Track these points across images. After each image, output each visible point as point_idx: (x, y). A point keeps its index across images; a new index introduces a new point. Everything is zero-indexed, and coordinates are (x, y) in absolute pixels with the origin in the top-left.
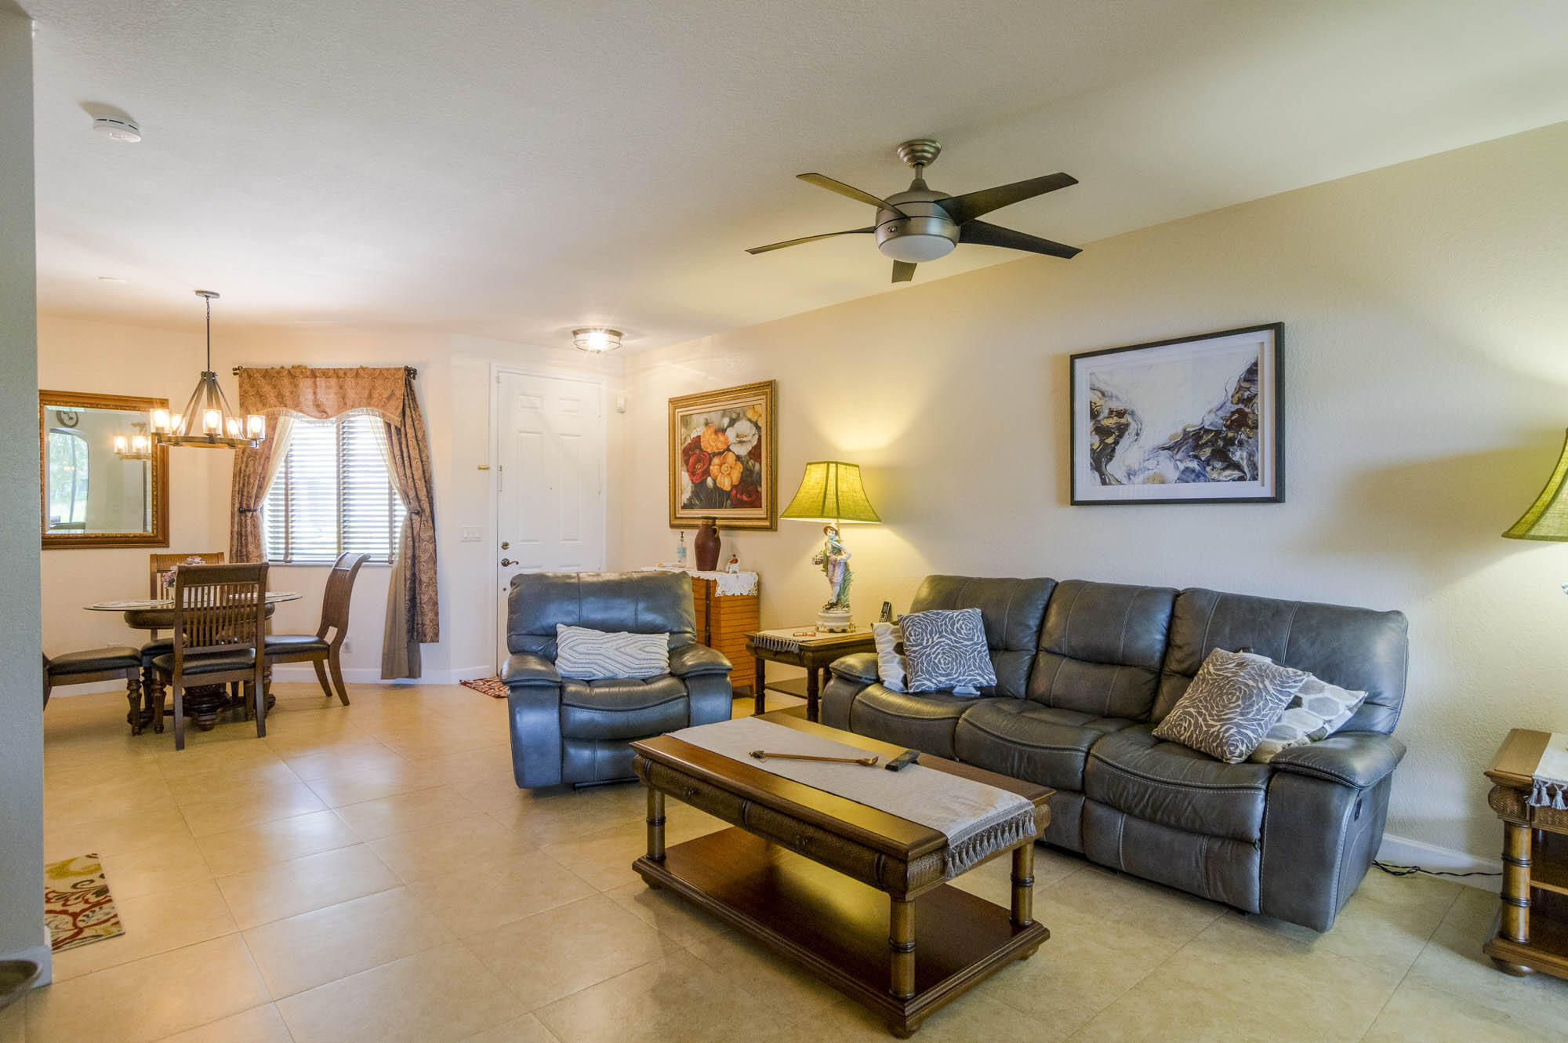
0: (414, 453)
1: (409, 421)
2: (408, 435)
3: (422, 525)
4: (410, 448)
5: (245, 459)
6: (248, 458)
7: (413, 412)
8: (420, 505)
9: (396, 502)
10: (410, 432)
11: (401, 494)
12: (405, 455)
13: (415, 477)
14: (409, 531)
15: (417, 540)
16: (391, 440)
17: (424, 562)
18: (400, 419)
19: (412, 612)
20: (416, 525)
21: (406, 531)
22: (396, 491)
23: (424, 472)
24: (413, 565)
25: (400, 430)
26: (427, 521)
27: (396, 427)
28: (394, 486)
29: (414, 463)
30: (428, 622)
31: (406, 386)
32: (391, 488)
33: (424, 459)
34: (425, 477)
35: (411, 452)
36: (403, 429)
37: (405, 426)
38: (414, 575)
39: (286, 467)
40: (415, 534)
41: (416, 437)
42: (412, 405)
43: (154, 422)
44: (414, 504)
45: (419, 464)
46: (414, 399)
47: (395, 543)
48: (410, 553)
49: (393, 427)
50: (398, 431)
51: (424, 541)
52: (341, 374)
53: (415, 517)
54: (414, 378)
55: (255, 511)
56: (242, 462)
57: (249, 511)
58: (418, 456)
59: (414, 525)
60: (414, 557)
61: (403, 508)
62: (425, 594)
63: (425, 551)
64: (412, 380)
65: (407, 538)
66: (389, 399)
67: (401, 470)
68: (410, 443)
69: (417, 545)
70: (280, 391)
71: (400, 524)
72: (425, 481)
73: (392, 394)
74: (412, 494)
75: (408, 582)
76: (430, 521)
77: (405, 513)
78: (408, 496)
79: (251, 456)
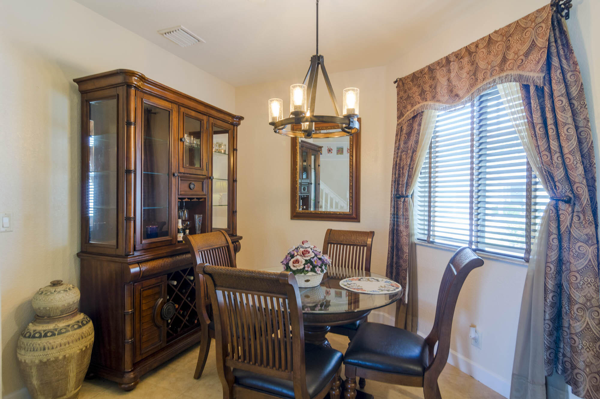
0: (565, 117)
1: (556, 75)
2: (556, 94)
3: (575, 219)
4: (558, 111)
5: (399, 154)
6: (402, 153)
7: (564, 61)
8: (572, 190)
9: (538, 186)
10: (558, 89)
11: (543, 176)
12: (550, 121)
13: (566, 151)
14: (554, 225)
15: (565, 238)
16: (529, 104)
17: (578, 272)
18: (542, 75)
19: (554, 338)
20: (566, 219)
21: (549, 225)
22: (537, 173)
23: (580, 142)
24: (559, 272)
25: (542, 89)
26: (583, 212)
27: (537, 87)
28: (534, 168)
29: (563, 132)
30: (581, 365)
31: (554, 30)
32: (529, 170)
33: (581, 124)
34: (581, 150)
35: (558, 117)
36: (546, 89)
37: (550, 84)
38: (559, 286)
39: (430, 158)
40: (563, 229)
41: (568, 94)
42: (561, 52)
43: (272, 114)
44: (563, 189)
45: (572, 131)
46: (567, 45)
47: (535, 231)
48: (554, 256)
49: (532, 89)
50: (540, 90)
51: (578, 240)
52: (473, 49)
53: (562, 206)
54: (567, 16)
55: (407, 196)
56: (398, 156)
57: (403, 197)
58: (570, 120)
59: (562, 218)
60: (560, 261)
61: (545, 193)
62: (576, 320)
63: (579, 256)
64: (563, 20)
65: (549, 234)
66: (527, 54)
67: (542, 143)
68: (558, 104)
69: (565, 245)
70: (422, 88)
71: (541, 214)
72: (582, 156)
73: (533, 45)
74: (559, 174)
75: (550, 296)
76: (589, 213)
77: (548, 200)
78: (553, 178)
79: (404, 151)
